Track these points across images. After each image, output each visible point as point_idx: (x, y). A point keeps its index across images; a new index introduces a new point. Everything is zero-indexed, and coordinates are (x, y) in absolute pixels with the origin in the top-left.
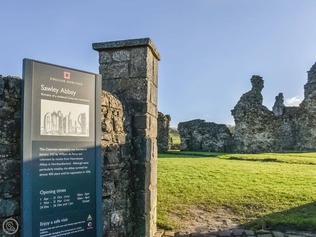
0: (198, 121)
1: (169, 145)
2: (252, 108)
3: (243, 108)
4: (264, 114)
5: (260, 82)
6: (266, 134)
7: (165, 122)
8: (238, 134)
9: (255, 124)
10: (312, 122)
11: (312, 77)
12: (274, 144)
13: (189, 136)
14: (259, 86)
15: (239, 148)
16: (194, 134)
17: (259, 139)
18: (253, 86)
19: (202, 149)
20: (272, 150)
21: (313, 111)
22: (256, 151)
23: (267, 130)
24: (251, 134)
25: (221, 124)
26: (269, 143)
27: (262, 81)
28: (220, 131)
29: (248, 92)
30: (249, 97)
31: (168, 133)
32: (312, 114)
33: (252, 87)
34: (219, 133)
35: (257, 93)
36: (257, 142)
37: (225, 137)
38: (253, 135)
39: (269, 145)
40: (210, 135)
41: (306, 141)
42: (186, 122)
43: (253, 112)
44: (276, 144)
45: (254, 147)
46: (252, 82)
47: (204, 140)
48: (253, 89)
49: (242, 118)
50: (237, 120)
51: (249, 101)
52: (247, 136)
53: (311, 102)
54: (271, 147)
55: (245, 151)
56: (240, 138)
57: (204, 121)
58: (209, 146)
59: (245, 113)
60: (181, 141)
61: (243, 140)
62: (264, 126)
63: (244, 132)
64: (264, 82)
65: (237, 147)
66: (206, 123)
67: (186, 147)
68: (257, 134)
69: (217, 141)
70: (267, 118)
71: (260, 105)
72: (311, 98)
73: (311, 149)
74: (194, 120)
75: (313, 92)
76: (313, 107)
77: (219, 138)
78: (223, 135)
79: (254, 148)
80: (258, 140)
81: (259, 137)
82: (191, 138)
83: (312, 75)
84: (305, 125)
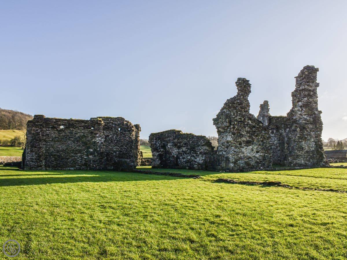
0: (173, 132)
1: (139, 160)
2: (238, 117)
3: (228, 116)
4: (252, 124)
5: (247, 86)
6: (254, 148)
7: (134, 133)
8: (222, 148)
9: (242, 136)
10: (303, 134)
11: (301, 83)
12: (264, 160)
13: (162, 150)
14: (245, 90)
15: (223, 164)
16: (169, 148)
17: (246, 153)
18: (239, 90)
19: (179, 165)
20: (262, 167)
21: (304, 122)
22: (243, 168)
23: (255, 143)
24: (237, 148)
25: (200, 135)
26: (258, 159)
27: (249, 85)
28: (200, 143)
29: (233, 98)
30: (234, 104)
31: (138, 146)
32: (303, 125)
33: (237, 92)
34: (199, 146)
35: (244, 98)
36: (244, 157)
37: (206, 151)
38: (240, 149)
39: (258, 160)
40: (188, 149)
41: (297, 155)
42: (159, 133)
43: (240, 121)
44: (265, 159)
45: (241, 163)
46: (237, 85)
47: (180, 155)
48: (238, 94)
49: (226, 128)
50: (220, 131)
51: (235, 108)
52: (233, 150)
53: (301, 111)
54: (260, 163)
55: (231, 169)
56: (224, 153)
57: (181, 132)
58: (186, 162)
59: (230, 122)
60: (153, 155)
61: (228, 155)
62: (252, 138)
63: (230, 145)
64: (251, 86)
65: (220, 164)
66: (183, 134)
67: (159, 163)
68: (244, 147)
69: (196, 156)
70: (255, 129)
71: (248, 113)
72: (301, 107)
73: (303, 165)
74: (169, 131)
75: (303, 100)
76: (304, 116)
77: (199, 153)
78: (203, 149)
79: (241, 165)
80: (245, 155)
81: (247, 151)
82: (165, 152)
83: (300, 81)
84: (297, 137)
